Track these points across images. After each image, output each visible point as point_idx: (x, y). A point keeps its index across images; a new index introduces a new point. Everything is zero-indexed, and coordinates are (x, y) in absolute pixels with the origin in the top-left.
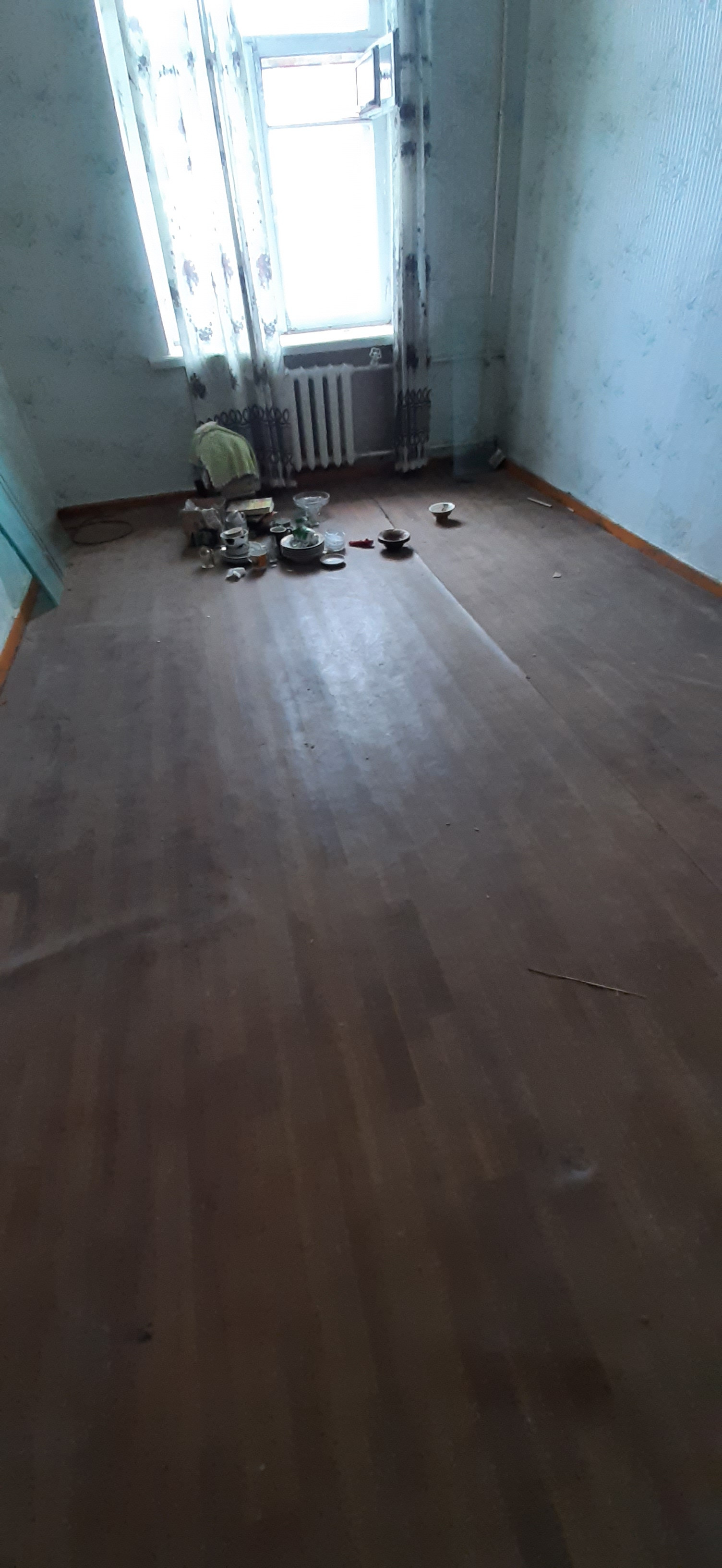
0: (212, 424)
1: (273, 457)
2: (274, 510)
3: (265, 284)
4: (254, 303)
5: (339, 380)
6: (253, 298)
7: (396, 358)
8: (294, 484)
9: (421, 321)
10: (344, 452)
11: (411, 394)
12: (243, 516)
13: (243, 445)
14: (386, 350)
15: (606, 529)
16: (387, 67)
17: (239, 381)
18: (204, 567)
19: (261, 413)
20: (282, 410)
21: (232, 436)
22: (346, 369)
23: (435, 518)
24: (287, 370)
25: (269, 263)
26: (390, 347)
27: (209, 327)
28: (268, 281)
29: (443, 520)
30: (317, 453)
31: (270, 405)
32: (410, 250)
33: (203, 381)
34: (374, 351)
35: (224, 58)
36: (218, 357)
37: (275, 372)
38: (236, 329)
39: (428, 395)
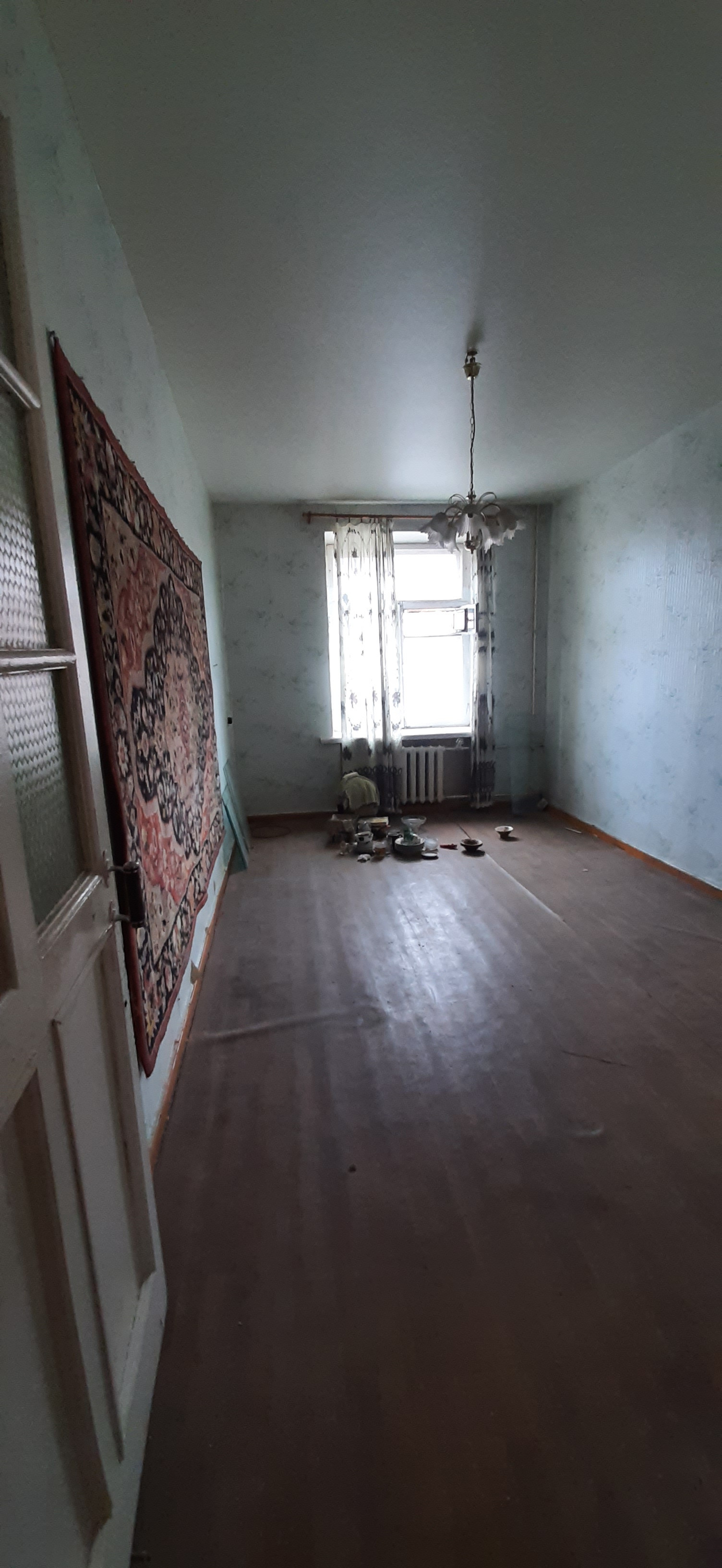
0: (354, 773)
1: (389, 795)
2: (389, 824)
3: (396, 705)
4: (389, 714)
5: (436, 755)
6: (389, 711)
7: (472, 744)
8: (401, 811)
9: (489, 726)
10: (436, 794)
11: (483, 765)
12: (369, 825)
13: (373, 786)
14: (467, 740)
15: (620, 847)
16: (472, 616)
17: (373, 752)
18: (342, 853)
19: (384, 770)
20: (397, 769)
21: (366, 781)
22: (441, 749)
23: (499, 835)
24: (403, 748)
25: (399, 695)
26: (470, 738)
27: (359, 724)
28: (398, 703)
29: (505, 836)
30: (418, 794)
31: (391, 765)
32: (482, 693)
33: (351, 750)
34: (459, 740)
35: (388, 612)
36: (362, 739)
37: (396, 748)
38: (375, 726)
39: (493, 765)
